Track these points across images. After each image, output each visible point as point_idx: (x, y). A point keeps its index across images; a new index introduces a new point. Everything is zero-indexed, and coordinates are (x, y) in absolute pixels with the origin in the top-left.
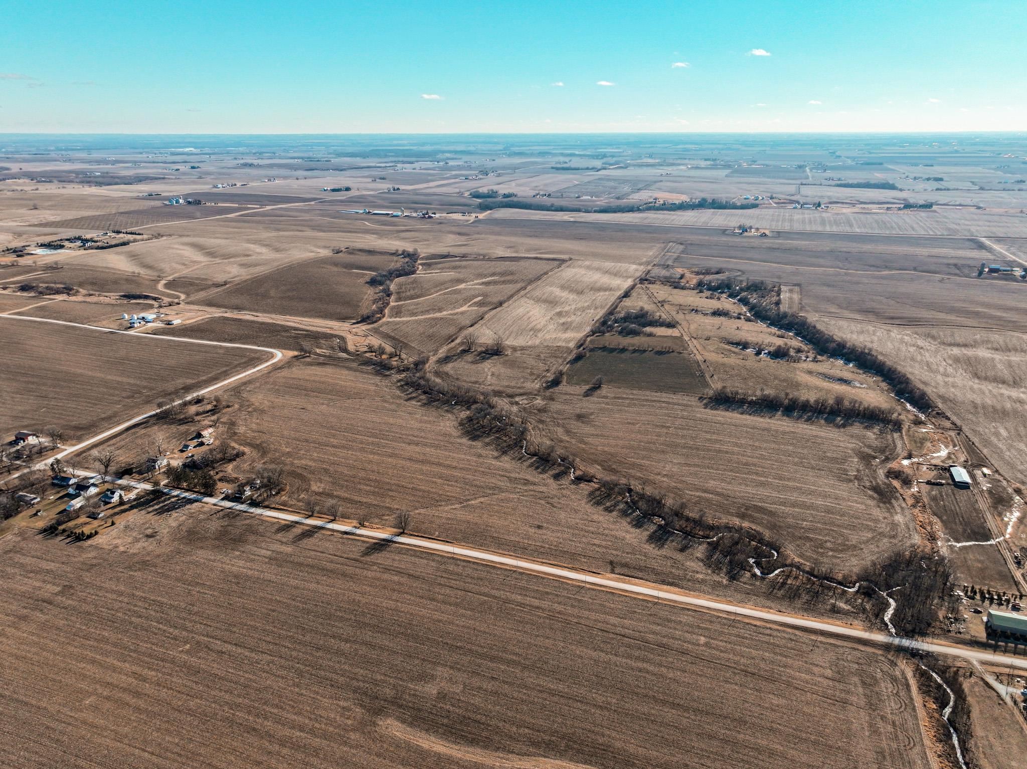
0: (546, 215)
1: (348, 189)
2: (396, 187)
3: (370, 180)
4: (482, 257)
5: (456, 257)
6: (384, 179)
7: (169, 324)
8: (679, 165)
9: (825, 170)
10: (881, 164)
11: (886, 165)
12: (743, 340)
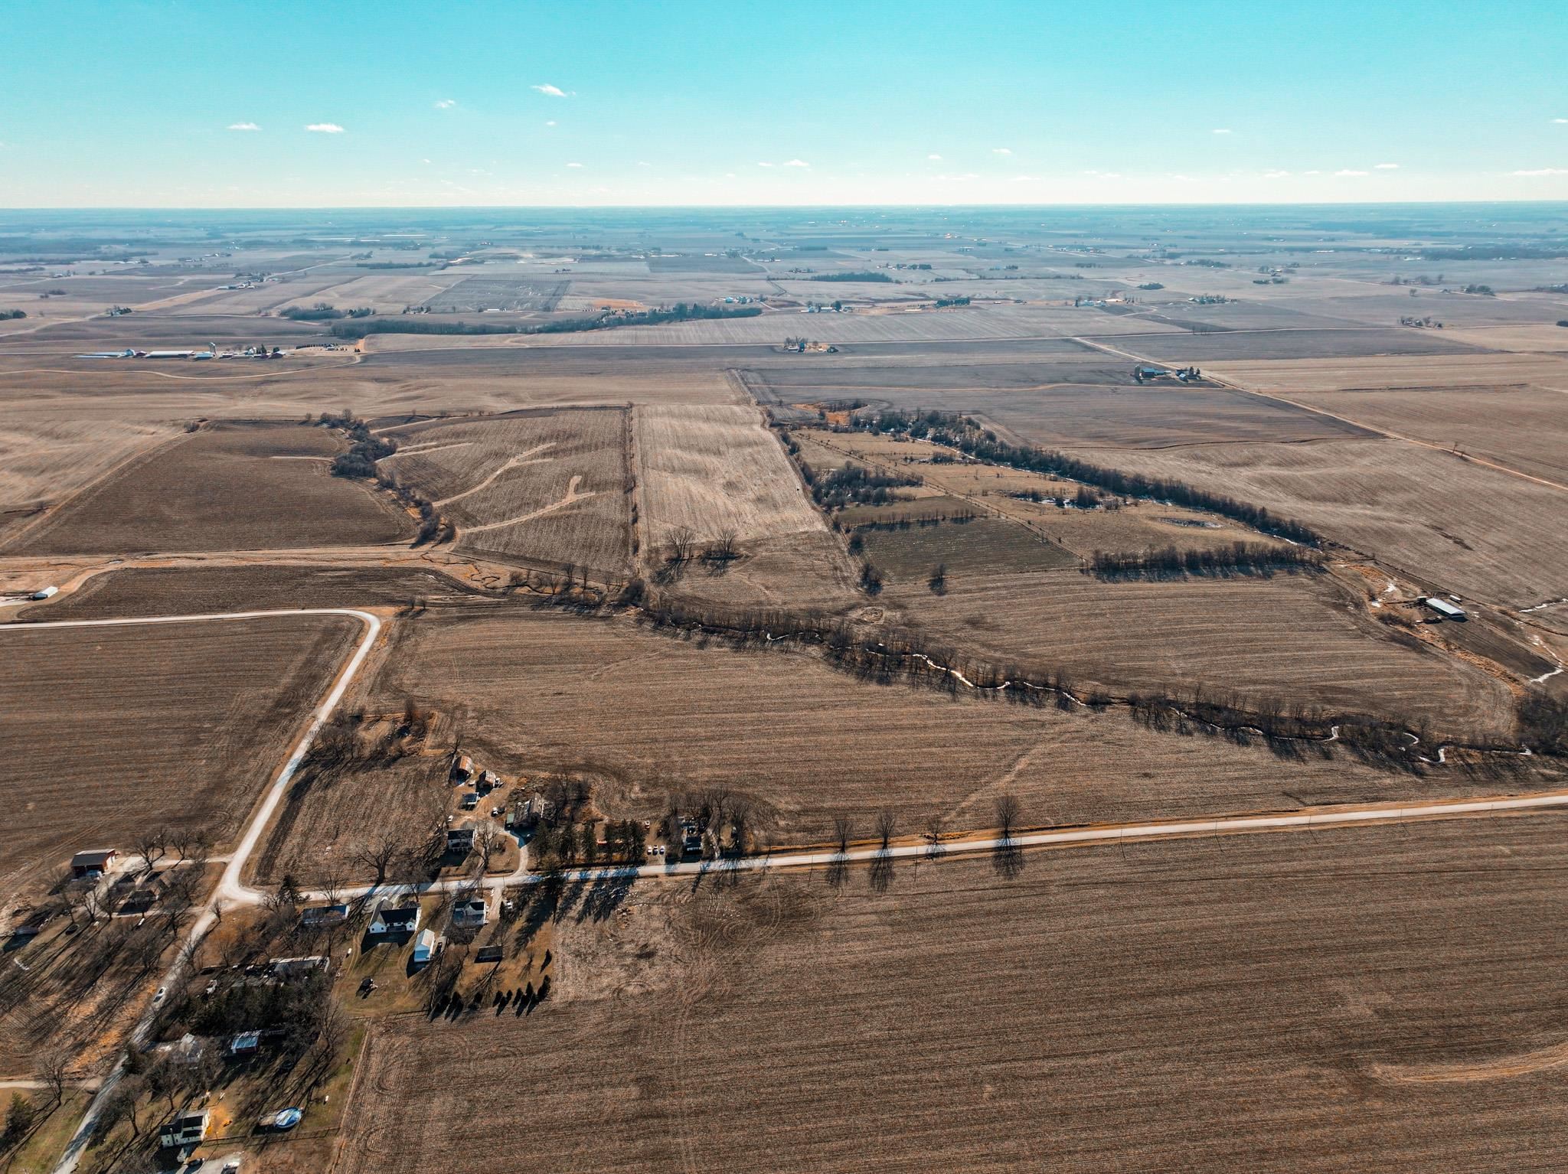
0: (474, 341)
1: (19, 315)
2: (123, 307)
3: (37, 296)
4: (477, 414)
5: (429, 418)
6: (60, 293)
7: (35, 599)
8: (560, 256)
9: (773, 260)
10: (825, 249)
11: (831, 250)
12: (1030, 491)
